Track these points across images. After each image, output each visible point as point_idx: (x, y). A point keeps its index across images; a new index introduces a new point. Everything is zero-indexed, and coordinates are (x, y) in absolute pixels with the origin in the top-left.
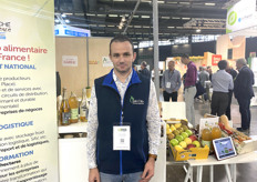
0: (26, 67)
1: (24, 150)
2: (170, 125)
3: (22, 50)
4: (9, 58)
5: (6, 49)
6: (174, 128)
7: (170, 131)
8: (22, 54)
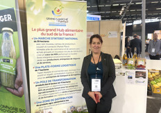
0: (74, 39)
1: (72, 77)
2: (151, 73)
3: (73, 31)
4: (67, 35)
5: (66, 31)
6: (154, 75)
7: (151, 76)
8: (72, 33)
